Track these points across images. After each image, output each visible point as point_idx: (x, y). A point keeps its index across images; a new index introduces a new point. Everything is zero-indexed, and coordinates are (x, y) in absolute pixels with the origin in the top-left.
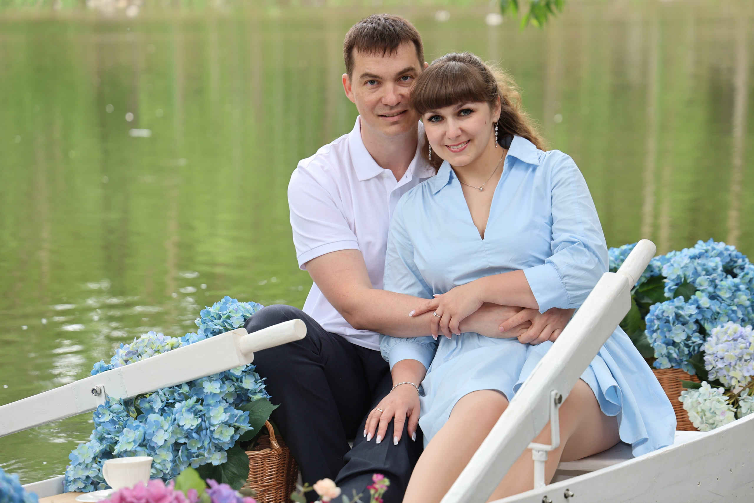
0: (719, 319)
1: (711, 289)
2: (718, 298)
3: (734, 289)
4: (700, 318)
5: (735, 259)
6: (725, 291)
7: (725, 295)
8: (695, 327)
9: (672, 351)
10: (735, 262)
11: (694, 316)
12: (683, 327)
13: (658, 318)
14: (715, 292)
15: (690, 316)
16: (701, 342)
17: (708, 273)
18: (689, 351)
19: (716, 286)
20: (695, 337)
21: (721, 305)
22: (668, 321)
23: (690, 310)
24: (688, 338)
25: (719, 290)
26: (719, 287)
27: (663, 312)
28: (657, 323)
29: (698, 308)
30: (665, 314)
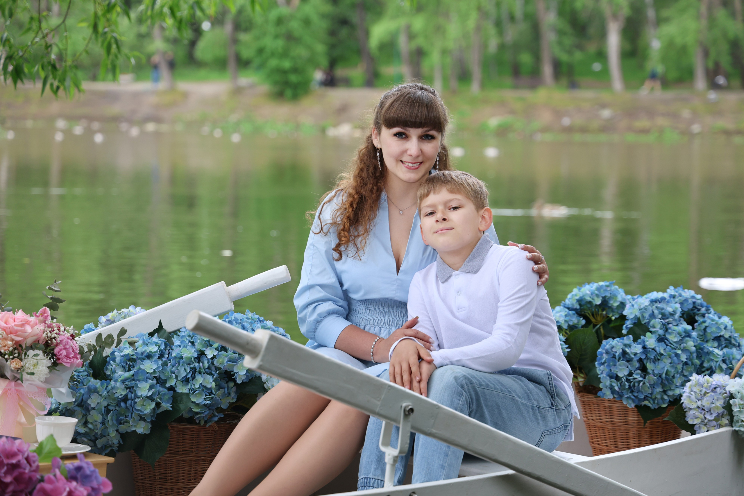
0: (662, 360)
1: (661, 332)
2: (666, 341)
3: (684, 334)
4: (643, 357)
5: (699, 307)
6: (674, 335)
7: (673, 338)
8: (637, 365)
9: (614, 384)
10: (699, 310)
11: (638, 355)
12: (627, 363)
13: (607, 353)
14: (664, 335)
15: (635, 354)
16: (641, 379)
17: (664, 317)
18: (629, 386)
19: (666, 330)
20: (637, 374)
21: (666, 348)
22: (614, 357)
23: (637, 348)
24: (630, 374)
25: (670, 334)
26: (670, 331)
27: (613, 347)
28: (605, 356)
29: (644, 347)
30: (614, 350)
